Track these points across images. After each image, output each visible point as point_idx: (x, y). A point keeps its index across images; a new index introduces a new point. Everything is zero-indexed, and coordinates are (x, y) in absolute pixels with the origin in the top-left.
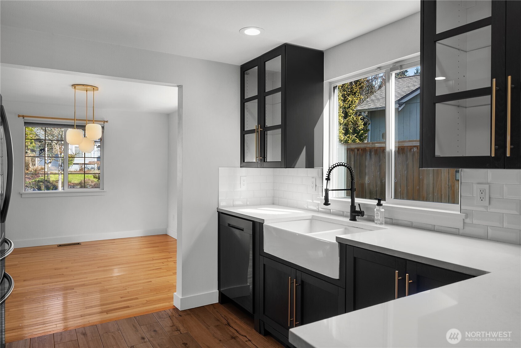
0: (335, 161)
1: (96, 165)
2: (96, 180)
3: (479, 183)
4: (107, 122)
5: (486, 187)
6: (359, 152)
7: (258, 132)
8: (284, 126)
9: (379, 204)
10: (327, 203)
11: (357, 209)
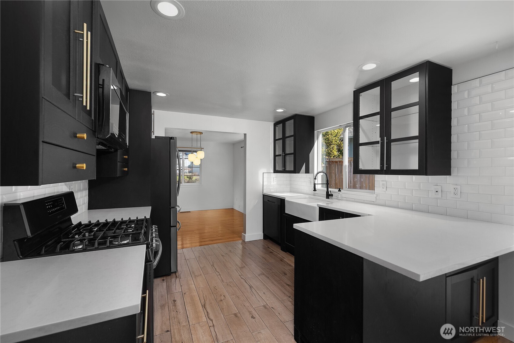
0: (320, 170)
1: (188, 170)
2: (188, 179)
3: (382, 181)
4: (203, 148)
5: (385, 182)
6: (340, 163)
7: (282, 155)
8: (294, 154)
9: (340, 191)
10: (315, 190)
11: (330, 193)
